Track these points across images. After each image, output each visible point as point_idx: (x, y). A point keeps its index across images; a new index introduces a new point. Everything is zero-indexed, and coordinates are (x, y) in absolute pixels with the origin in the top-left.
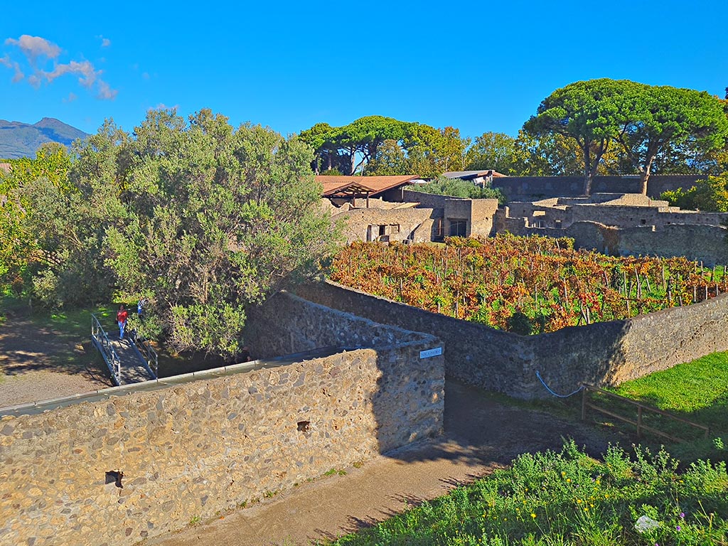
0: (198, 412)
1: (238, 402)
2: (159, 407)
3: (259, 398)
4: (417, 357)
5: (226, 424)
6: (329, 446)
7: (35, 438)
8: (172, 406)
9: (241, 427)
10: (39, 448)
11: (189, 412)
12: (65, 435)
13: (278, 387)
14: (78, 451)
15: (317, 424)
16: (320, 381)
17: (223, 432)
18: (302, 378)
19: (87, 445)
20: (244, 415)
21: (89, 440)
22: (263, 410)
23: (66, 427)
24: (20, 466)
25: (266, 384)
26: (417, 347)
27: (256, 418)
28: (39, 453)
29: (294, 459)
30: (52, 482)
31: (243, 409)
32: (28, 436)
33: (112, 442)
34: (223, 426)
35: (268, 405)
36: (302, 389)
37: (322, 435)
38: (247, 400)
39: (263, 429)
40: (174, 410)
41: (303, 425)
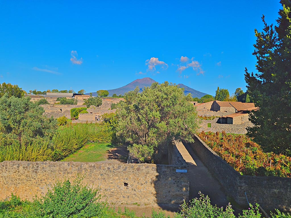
0: (91, 171)
1: (104, 171)
2: (81, 167)
3: (111, 171)
4: (175, 171)
5: (100, 177)
6: (135, 194)
7: (51, 167)
8: (84, 167)
9: (104, 179)
10: (52, 170)
11: (89, 170)
12: (57, 168)
13: (117, 169)
14: (60, 173)
15: (131, 185)
16: (132, 171)
17: (98, 179)
18: (126, 168)
19: (62, 172)
20: (105, 176)
21: (63, 171)
22: (112, 175)
23: (58, 166)
24: (47, 173)
25: (113, 167)
26: (175, 167)
27: (109, 178)
28: (52, 171)
29: (122, 195)
30: (54, 179)
31: (105, 173)
32: (49, 166)
33: (68, 173)
34: (99, 177)
35: (113, 174)
36: (126, 172)
37: (133, 189)
38: (107, 171)
39: (111, 181)
40: (85, 169)
41: (126, 184)
